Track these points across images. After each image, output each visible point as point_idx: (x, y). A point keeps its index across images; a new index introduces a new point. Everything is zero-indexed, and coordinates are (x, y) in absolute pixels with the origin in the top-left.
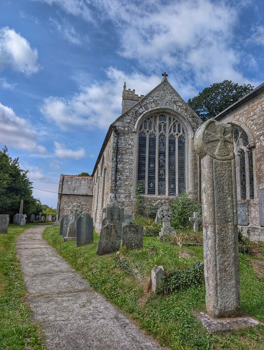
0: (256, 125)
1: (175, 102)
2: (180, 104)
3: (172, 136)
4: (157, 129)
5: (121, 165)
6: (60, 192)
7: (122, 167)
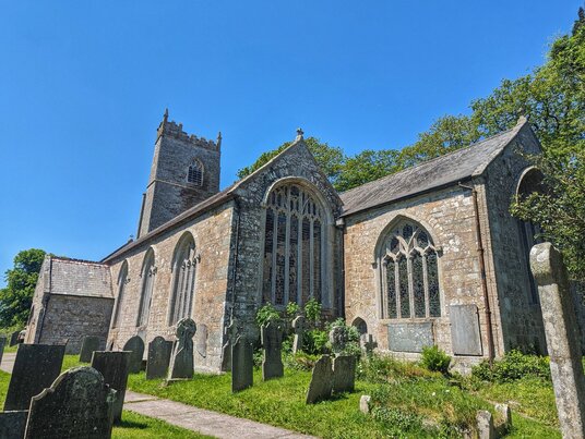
0: (441, 224)
1: (312, 172)
2: (318, 175)
3: (306, 219)
4: (288, 206)
5: (243, 256)
6: (48, 291)
7: (244, 260)
